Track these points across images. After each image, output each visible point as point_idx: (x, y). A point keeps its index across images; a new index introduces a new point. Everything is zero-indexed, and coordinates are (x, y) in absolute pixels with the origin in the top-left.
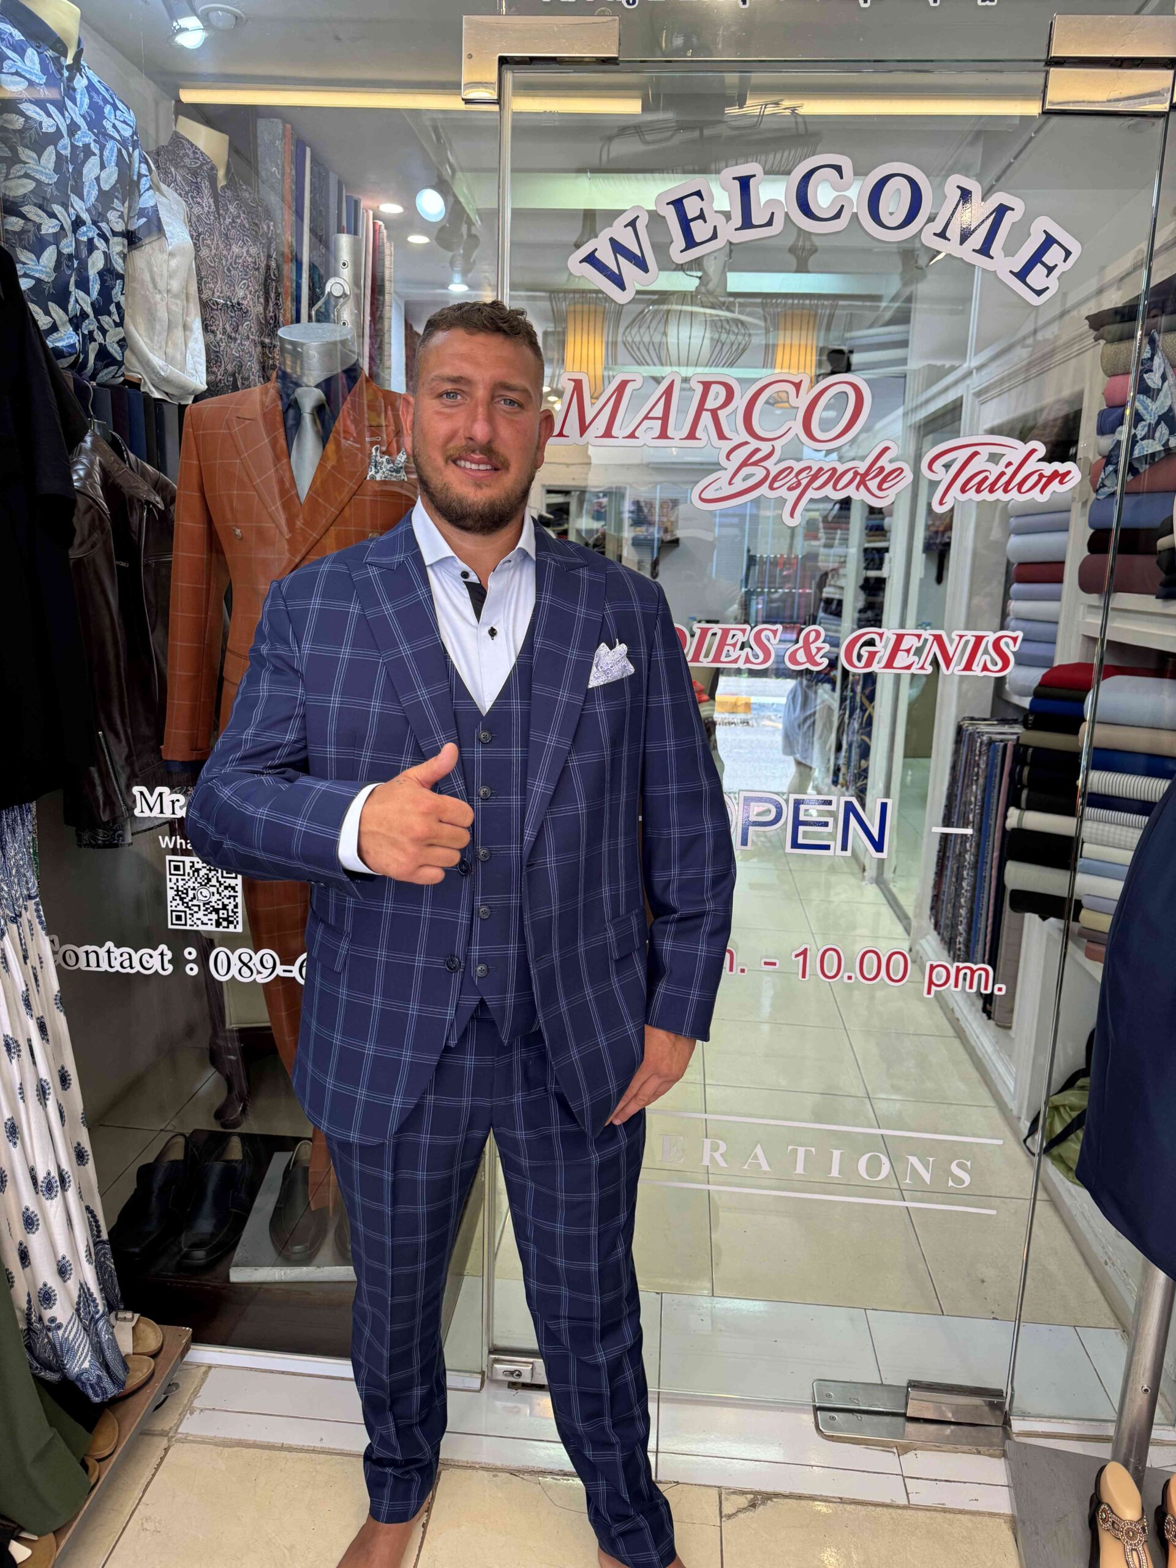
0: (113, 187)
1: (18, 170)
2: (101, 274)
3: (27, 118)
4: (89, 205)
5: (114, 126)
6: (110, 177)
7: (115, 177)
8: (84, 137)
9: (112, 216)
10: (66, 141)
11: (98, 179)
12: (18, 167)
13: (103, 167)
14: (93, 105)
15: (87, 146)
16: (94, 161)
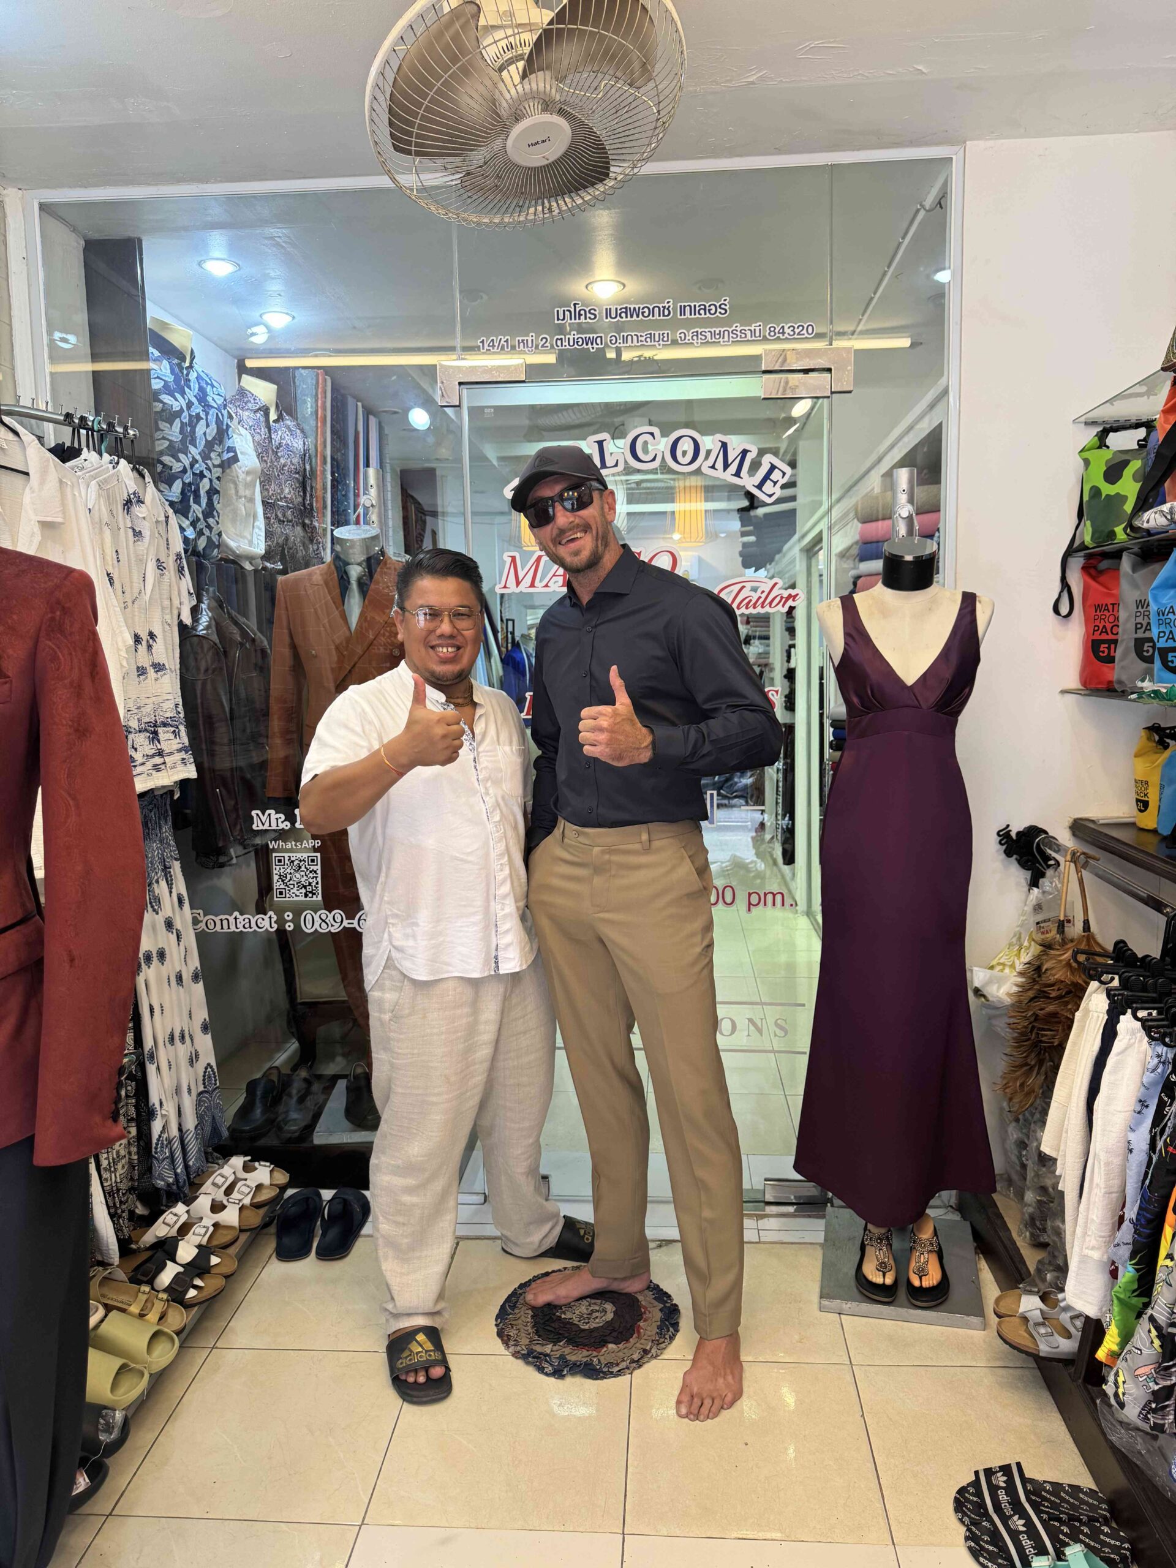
0: (214, 438)
1: (158, 435)
2: (208, 492)
3: (164, 404)
4: (200, 450)
5: (213, 399)
6: (212, 431)
7: (215, 431)
8: (197, 409)
9: (213, 455)
10: (186, 414)
11: (205, 434)
12: (158, 433)
13: (208, 426)
14: (201, 389)
15: (198, 415)
16: (203, 423)
